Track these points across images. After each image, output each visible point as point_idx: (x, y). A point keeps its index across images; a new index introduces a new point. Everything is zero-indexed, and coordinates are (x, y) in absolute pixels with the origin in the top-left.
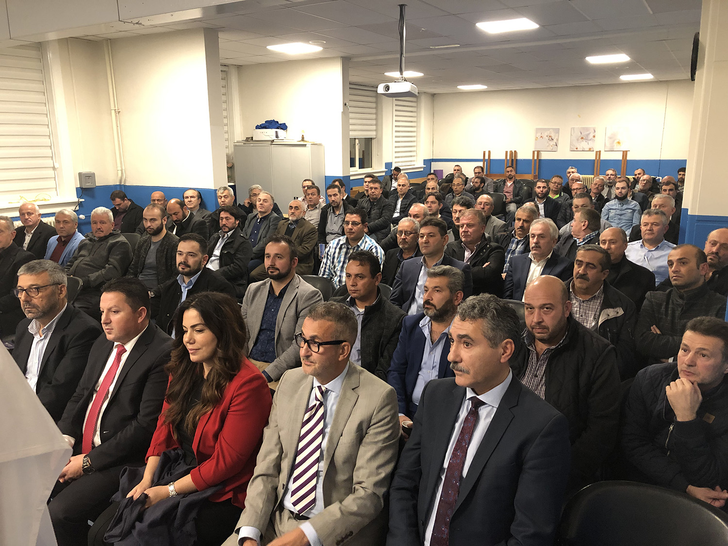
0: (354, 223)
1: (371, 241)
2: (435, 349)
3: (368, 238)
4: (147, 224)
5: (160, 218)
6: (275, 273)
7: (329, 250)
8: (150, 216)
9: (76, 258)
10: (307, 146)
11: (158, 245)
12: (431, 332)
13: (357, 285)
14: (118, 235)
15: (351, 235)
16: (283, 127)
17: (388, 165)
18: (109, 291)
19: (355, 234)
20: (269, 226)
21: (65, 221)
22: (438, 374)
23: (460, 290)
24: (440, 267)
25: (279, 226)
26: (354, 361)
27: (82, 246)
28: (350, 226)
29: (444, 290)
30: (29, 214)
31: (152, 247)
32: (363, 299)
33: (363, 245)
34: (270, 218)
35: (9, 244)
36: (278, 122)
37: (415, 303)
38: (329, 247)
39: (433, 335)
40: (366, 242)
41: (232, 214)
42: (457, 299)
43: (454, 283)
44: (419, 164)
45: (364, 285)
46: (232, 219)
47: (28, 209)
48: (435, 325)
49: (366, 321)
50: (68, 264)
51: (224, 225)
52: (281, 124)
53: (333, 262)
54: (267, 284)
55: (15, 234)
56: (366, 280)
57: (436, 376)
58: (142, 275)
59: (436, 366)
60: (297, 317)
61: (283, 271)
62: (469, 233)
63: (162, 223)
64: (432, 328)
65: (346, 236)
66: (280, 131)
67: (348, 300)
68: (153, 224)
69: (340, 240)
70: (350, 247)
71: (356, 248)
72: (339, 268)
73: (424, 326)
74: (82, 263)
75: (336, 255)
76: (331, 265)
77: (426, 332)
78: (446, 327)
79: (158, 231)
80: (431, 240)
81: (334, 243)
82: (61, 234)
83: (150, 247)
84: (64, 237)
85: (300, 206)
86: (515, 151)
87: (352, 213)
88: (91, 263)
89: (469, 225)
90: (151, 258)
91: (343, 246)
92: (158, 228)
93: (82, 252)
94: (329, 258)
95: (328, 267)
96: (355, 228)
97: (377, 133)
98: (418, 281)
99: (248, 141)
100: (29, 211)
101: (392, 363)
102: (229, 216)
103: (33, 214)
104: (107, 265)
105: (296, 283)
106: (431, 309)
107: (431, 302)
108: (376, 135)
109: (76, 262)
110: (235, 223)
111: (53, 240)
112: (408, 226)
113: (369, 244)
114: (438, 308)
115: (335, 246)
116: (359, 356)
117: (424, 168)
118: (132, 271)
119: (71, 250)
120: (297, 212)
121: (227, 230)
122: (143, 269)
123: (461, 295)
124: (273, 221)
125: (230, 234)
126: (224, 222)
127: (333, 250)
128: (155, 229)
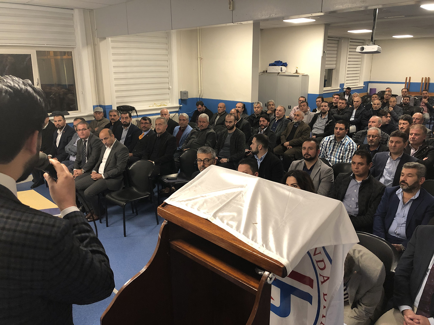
0: (341, 129)
1: (349, 139)
2: (405, 207)
3: (348, 137)
4: (227, 124)
5: (234, 121)
6: (308, 157)
7: (324, 143)
8: (229, 120)
9: (189, 139)
10: (299, 76)
11: (231, 135)
12: (403, 198)
13: (359, 168)
14: (210, 129)
15: (338, 135)
16: (285, 65)
17: (342, 85)
18: (243, 164)
19: (340, 135)
20: (282, 125)
21: (184, 119)
22: (406, 220)
23: (423, 177)
24: (412, 163)
25: (288, 126)
26: (354, 208)
27: (192, 133)
28: (338, 130)
29: (414, 176)
30: (165, 114)
31: (228, 136)
32: (360, 176)
33: (345, 141)
34: (283, 120)
35: (164, 131)
36: (282, 62)
37: (383, 178)
38: (323, 141)
39: (404, 199)
40: (346, 140)
41: (266, 119)
42: (421, 181)
43: (421, 172)
44: (361, 85)
45: (362, 169)
46: (266, 121)
47: (165, 112)
48: (406, 194)
49: (362, 188)
50: (186, 141)
51: (262, 125)
52: (284, 63)
53: (326, 150)
54: (302, 162)
55: (167, 126)
56: (364, 166)
57: (405, 221)
58: (222, 150)
59: (405, 216)
60: (320, 182)
61: (313, 156)
62: (416, 139)
63: (234, 124)
64: (404, 195)
65: (334, 135)
66: (283, 67)
67: (351, 175)
68: (230, 124)
69: (330, 137)
70: (337, 142)
71: (340, 143)
72: (329, 153)
73: (399, 194)
74: (193, 141)
75: (328, 146)
76: (324, 151)
77: (400, 197)
78: (413, 196)
79: (232, 128)
80: (398, 145)
81: (326, 139)
82: (181, 126)
83: (227, 136)
84: (182, 127)
85: (300, 114)
86: (429, 78)
87: (340, 123)
88: (198, 143)
89: (416, 134)
90: (228, 142)
91: (332, 141)
92: (232, 126)
93: (193, 136)
94: (324, 147)
95: (322, 152)
96: (341, 132)
97: (336, 66)
98: (385, 166)
99: (264, 73)
100: (165, 113)
101: (377, 212)
102: (264, 119)
103: (167, 114)
104: (206, 144)
105: (319, 164)
106: (405, 185)
107: (406, 182)
108: (336, 67)
109: (190, 141)
110: (268, 123)
111: (177, 128)
112: (374, 133)
113: (348, 141)
114: (409, 185)
115: (327, 140)
116: (357, 206)
117: (364, 87)
118: (217, 147)
119: (186, 134)
120: (298, 118)
121: (263, 127)
122: (223, 147)
123: (424, 179)
124: (285, 122)
125: (265, 129)
126: (262, 123)
127: (326, 143)
128: (231, 127)
